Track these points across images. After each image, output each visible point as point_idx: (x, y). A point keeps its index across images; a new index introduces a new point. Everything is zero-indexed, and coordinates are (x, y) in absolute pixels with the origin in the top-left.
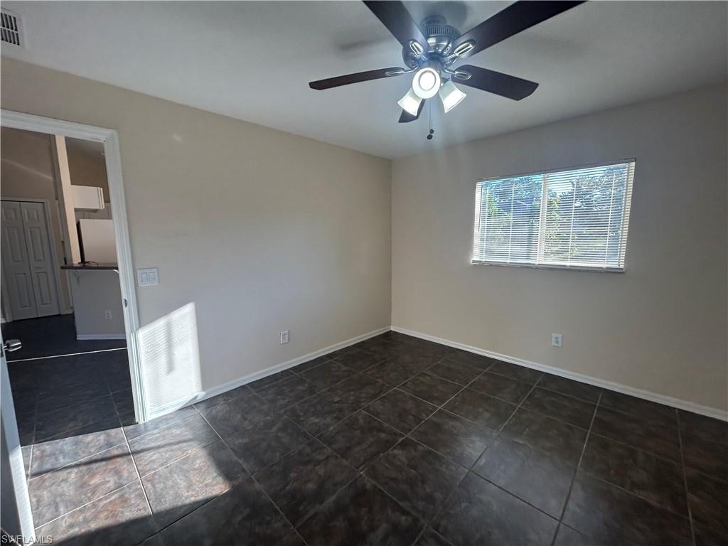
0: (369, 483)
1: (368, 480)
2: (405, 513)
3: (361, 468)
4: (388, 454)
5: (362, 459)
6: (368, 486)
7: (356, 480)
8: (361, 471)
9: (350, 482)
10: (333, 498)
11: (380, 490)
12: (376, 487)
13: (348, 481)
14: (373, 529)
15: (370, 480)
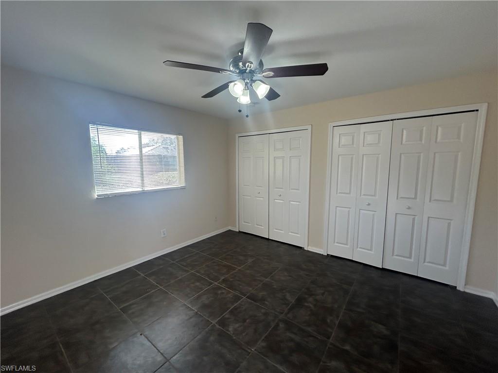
0: (261, 344)
1: (259, 344)
2: (277, 325)
3: (250, 351)
4: (233, 334)
5: (240, 351)
6: (264, 344)
7: (259, 353)
8: (252, 350)
9: (263, 356)
10: (278, 366)
11: (266, 337)
12: (263, 340)
13: (262, 358)
14: (292, 340)
15: (258, 344)
